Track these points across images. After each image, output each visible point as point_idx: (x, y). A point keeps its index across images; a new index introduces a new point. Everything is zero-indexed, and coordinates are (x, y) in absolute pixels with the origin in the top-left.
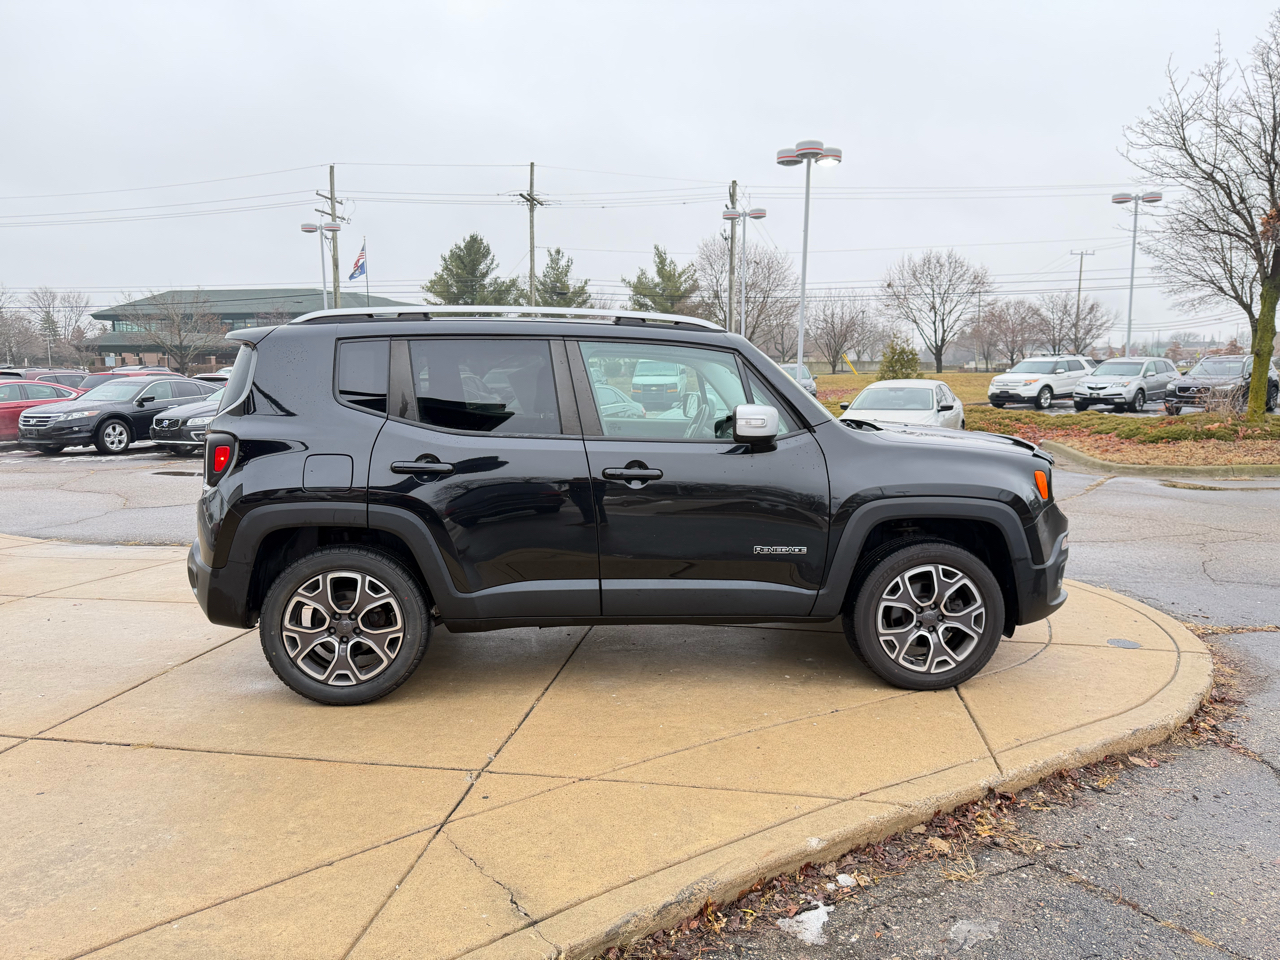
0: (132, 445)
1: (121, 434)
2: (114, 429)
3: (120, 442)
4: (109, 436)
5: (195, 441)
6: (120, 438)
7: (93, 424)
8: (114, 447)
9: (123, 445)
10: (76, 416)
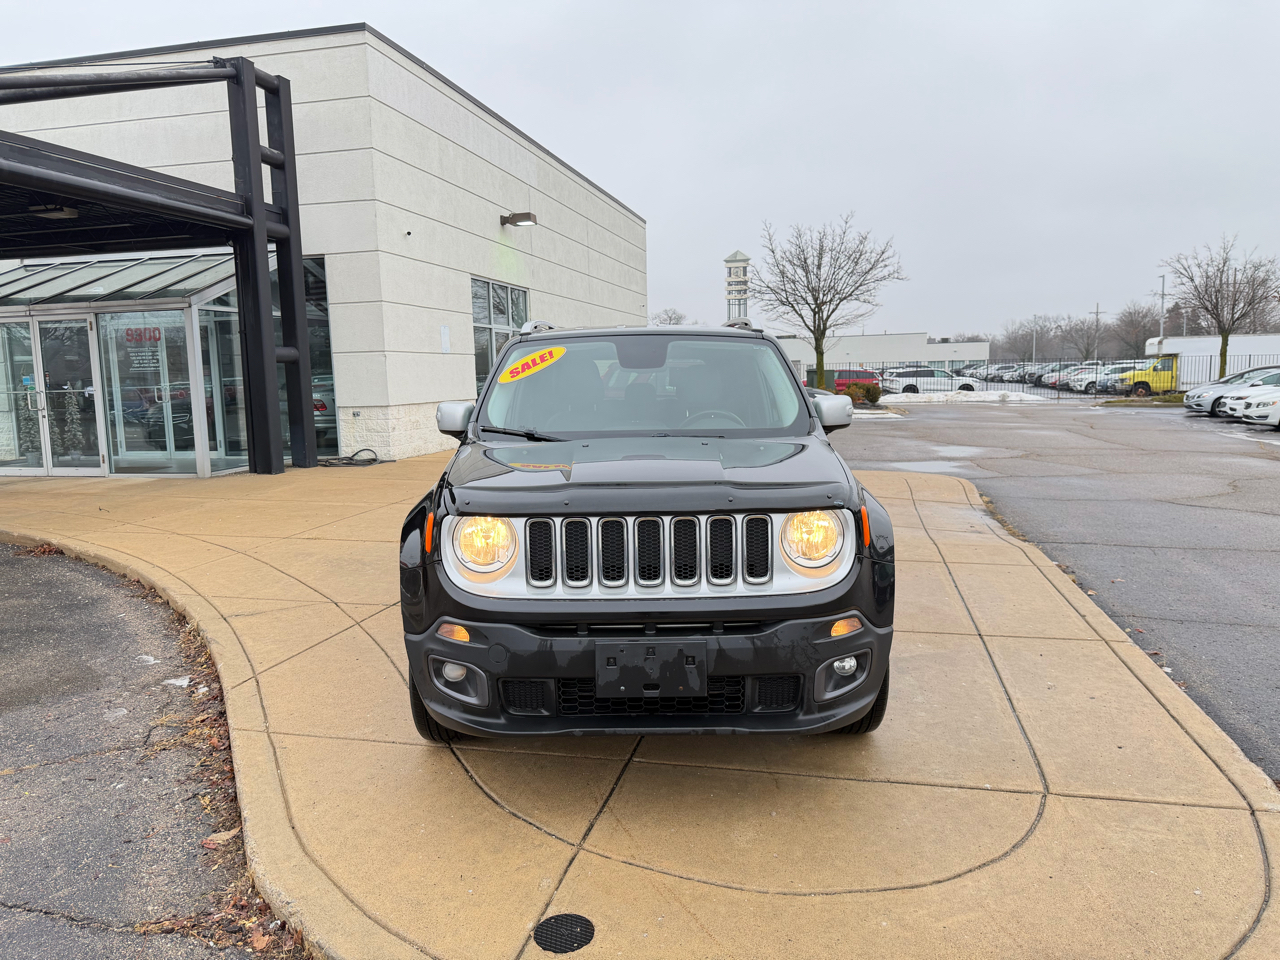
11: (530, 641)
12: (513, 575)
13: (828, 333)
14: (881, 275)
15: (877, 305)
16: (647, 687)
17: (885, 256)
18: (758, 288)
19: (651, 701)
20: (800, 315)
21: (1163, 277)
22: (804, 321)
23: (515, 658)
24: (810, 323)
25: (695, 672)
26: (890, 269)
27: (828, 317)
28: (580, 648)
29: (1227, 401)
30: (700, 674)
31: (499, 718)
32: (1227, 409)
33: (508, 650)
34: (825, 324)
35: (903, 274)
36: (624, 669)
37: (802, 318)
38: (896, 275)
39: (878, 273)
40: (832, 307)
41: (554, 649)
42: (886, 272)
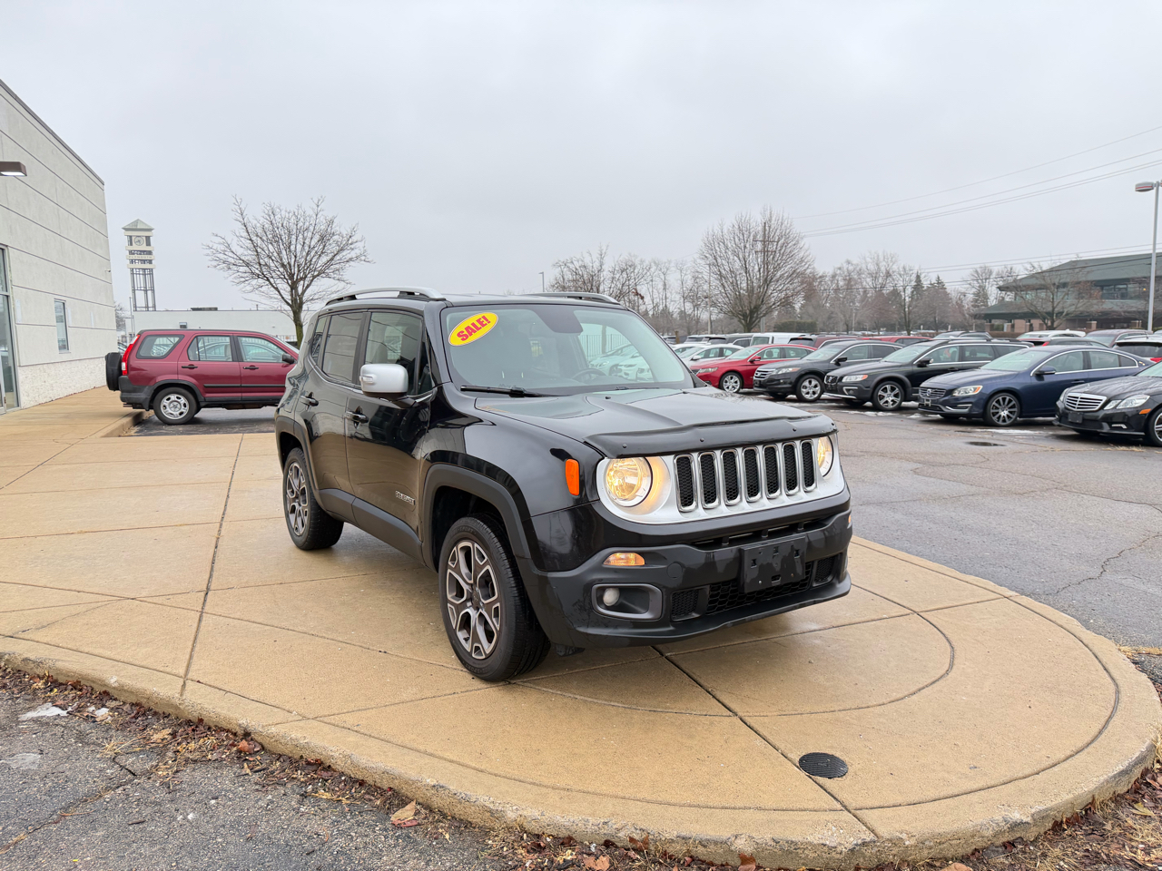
0: (823, 396)
1: (816, 386)
2: (810, 382)
3: (814, 393)
4: (806, 387)
5: (845, 394)
6: (814, 389)
7: (793, 379)
8: (808, 397)
9: (816, 396)
10: (784, 371)
11: (698, 556)
12: (668, 504)
13: (305, 307)
14: (349, 256)
15: (350, 283)
16: (775, 578)
17: (354, 239)
18: (233, 261)
19: (778, 588)
20: (277, 289)
21: (543, 273)
22: (281, 295)
23: (689, 572)
24: (288, 297)
25: (799, 561)
26: (357, 252)
27: (304, 292)
28: (731, 556)
29: (623, 368)
30: (802, 562)
31: (668, 626)
32: (622, 374)
33: (682, 566)
34: (301, 299)
35: (370, 258)
36: (761, 567)
37: (279, 292)
38: (363, 258)
39: (346, 254)
40: (306, 283)
41: (716, 559)
42: (353, 254)
